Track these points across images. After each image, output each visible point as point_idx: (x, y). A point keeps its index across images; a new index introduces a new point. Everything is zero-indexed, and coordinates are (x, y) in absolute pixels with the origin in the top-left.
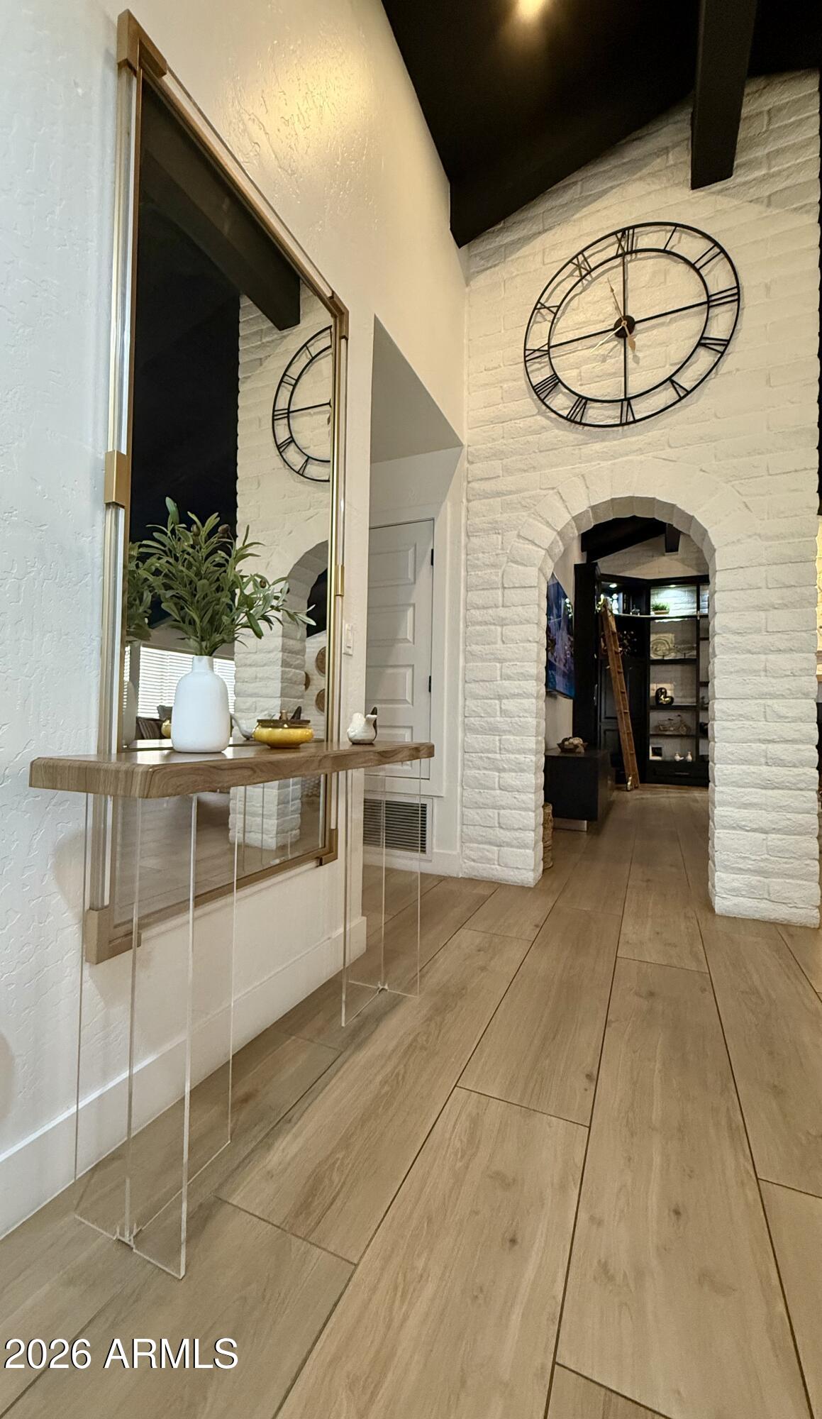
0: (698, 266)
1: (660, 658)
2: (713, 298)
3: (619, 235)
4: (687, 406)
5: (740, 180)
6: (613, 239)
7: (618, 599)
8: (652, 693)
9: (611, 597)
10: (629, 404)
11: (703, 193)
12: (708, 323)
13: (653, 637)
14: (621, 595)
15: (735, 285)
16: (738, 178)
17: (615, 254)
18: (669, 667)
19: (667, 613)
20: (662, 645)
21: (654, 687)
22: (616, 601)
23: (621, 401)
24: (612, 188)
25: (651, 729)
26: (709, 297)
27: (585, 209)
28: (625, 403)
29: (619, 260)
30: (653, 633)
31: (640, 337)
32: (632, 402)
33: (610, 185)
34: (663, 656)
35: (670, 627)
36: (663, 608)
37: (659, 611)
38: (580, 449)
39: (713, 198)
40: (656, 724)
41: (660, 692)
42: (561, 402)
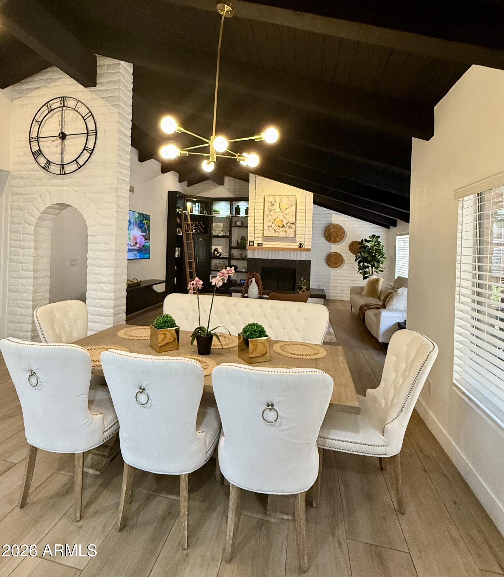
0: (85, 118)
1: (217, 234)
2: (90, 132)
3: (61, 98)
4: (82, 171)
5: (98, 89)
6: (58, 100)
7: (198, 206)
8: (213, 251)
9: (195, 205)
10: (63, 167)
11: (88, 90)
12: (88, 141)
13: (214, 224)
14: (200, 204)
15: (95, 129)
16: (98, 87)
17: (59, 106)
18: (221, 239)
19: (218, 214)
20: (218, 228)
21: (213, 248)
22: (198, 207)
23: (61, 165)
24: (61, 78)
25: (212, 267)
26: (87, 131)
27: (52, 84)
28: (62, 166)
29: (61, 109)
30: (214, 222)
31: (67, 142)
32: (65, 166)
33: (59, 77)
34: (218, 233)
35: (221, 220)
36: (217, 212)
37: (215, 213)
38: (49, 181)
39: (90, 93)
40: (214, 265)
41: (216, 250)
42: (42, 161)
